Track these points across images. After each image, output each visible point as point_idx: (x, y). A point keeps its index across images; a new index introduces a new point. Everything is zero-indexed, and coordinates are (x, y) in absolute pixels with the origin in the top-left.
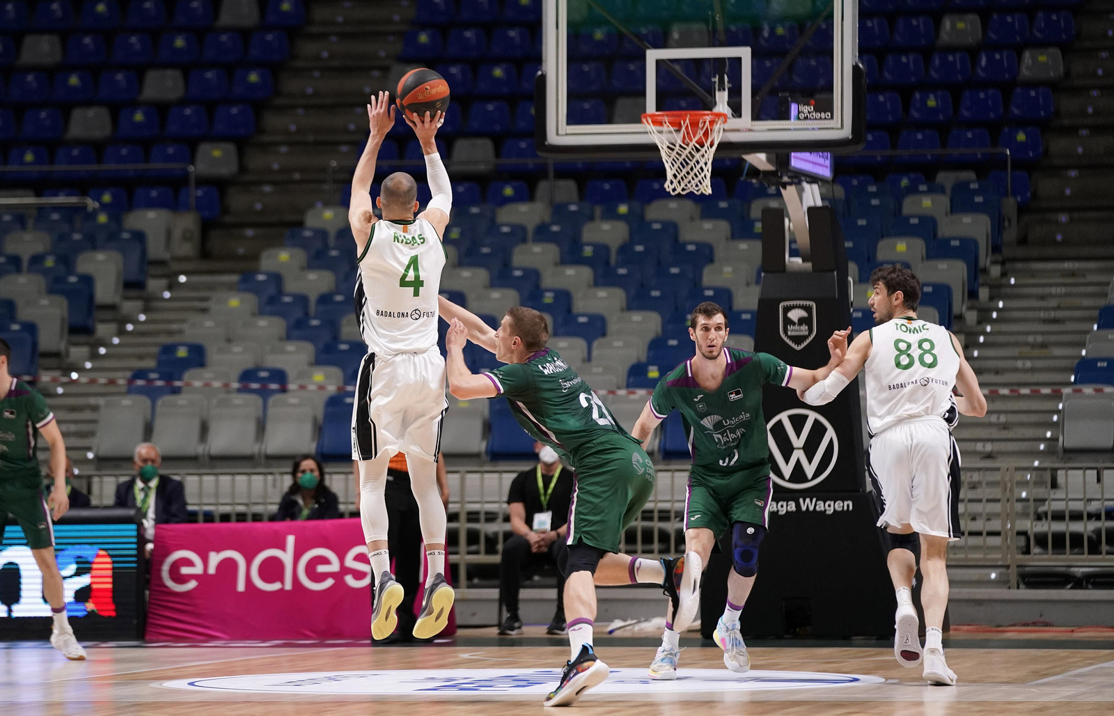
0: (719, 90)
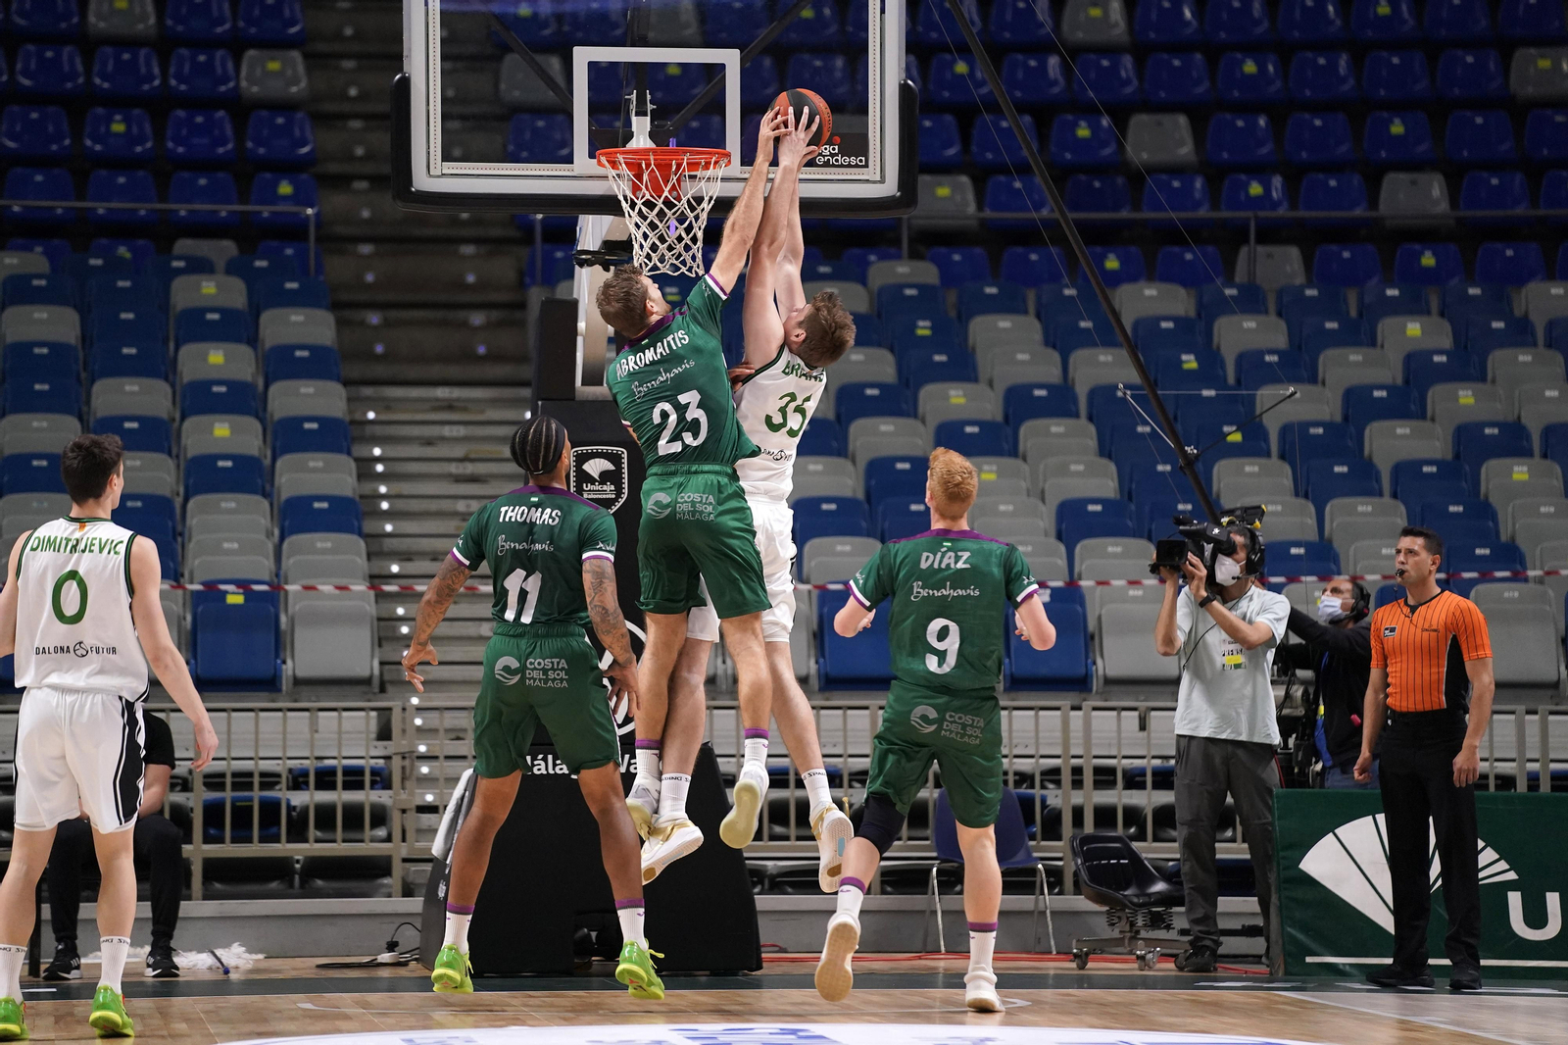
0: (637, 114)
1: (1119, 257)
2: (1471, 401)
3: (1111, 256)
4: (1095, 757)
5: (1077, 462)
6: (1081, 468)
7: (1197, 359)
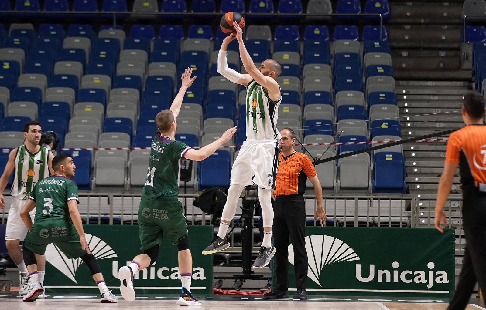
1: (203, 29)
2: (288, 83)
3: (201, 29)
4: (114, 214)
5: (122, 104)
6: (123, 106)
7: (196, 67)
